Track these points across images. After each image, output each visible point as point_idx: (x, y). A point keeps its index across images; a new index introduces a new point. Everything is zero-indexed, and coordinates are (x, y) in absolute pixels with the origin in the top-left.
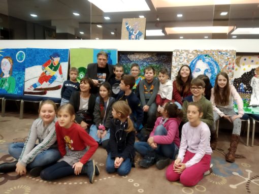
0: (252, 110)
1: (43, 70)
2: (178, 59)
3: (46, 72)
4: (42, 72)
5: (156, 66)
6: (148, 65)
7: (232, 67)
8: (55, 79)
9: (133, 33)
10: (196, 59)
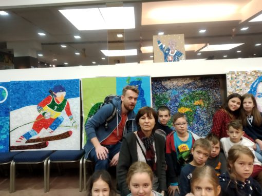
1: (39, 111)
2: (234, 83)
3: (44, 114)
4: (38, 114)
5: (202, 93)
6: (191, 93)
8: (61, 123)
9: (170, 54)
10: (256, 81)
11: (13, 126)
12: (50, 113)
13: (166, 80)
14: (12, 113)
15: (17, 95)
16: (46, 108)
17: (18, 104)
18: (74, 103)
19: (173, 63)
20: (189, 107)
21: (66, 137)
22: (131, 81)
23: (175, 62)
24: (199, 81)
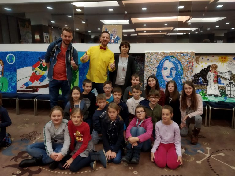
0: (209, 99)
1: (33, 70)
2: (149, 60)
3: (36, 72)
4: (33, 72)
7: (192, 65)
8: (45, 78)
10: (163, 59)
11: (18, 78)
12: (39, 72)
14: (17, 70)
15: (20, 60)
16: (37, 69)
17: (21, 65)
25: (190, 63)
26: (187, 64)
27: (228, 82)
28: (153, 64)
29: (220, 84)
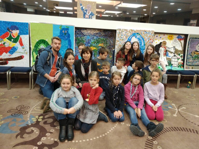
1: (1, 41)
3: (4, 43)
5: (103, 40)
6: (97, 39)
7: (151, 41)
8: (16, 50)
9: (87, 13)
10: (131, 36)
12: (8, 43)
13: (84, 30)
16: (6, 40)
18: (25, 38)
19: (88, 20)
20: (96, 47)
21: (20, 59)
22: (62, 27)
23: (89, 19)
24: (103, 32)
25: (150, 40)
26: (148, 41)
27: (173, 55)
28: (123, 40)
29: (168, 56)
